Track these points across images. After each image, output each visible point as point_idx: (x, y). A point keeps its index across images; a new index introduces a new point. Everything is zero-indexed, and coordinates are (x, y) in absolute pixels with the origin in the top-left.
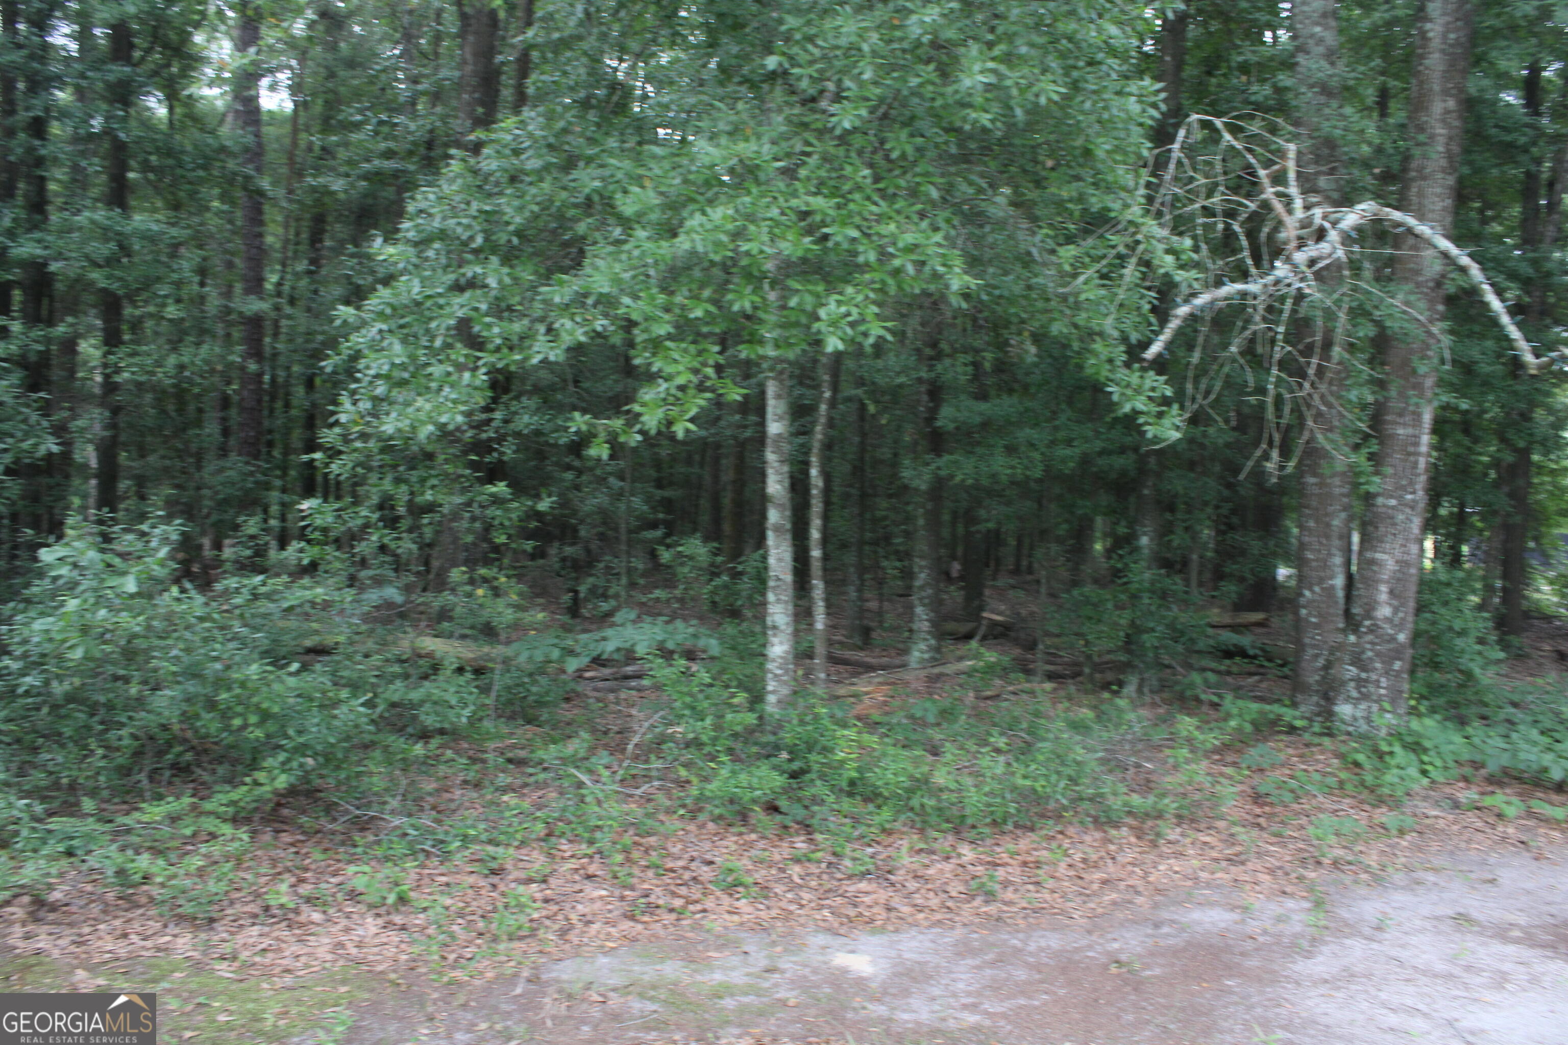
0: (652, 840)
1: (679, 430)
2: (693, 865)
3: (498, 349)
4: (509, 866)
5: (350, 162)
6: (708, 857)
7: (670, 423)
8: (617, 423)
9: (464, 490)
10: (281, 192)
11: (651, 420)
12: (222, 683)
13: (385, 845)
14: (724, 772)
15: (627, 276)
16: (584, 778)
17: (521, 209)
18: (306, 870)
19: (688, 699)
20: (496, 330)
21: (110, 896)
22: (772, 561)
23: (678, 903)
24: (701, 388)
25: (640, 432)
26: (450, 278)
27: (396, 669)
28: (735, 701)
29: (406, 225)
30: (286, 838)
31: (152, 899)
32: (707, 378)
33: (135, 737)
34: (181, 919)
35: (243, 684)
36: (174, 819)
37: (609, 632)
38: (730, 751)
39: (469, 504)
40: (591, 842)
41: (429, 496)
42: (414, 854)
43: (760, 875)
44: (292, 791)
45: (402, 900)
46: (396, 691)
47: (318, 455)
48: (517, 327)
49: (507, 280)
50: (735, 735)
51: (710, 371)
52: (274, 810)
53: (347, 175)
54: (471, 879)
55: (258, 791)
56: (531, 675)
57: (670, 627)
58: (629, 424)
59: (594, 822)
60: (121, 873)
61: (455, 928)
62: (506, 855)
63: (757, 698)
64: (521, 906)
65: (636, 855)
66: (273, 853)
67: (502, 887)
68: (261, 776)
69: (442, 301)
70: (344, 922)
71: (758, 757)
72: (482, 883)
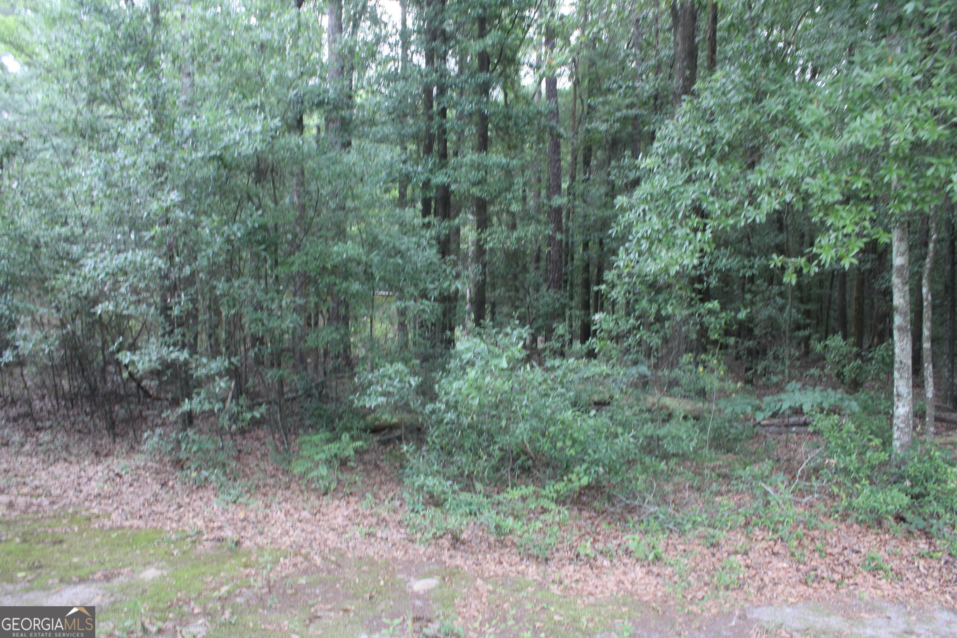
0: (816, 533)
1: (846, 264)
2: (845, 552)
3: (718, 218)
4: (722, 542)
5: (609, 113)
6: (856, 548)
7: (839, 259)
8: (802, 261)
9: (690, 305)
10: (570, 134)
11: (827, 257)
12: (552, 420)
13: (645, 523)
14: (866, 491)
15: (806, 164)
16: (769, 489)
17: (730, 128)
18: (599, 534)
19: (839, 442)
20: (717, 205)
21: (492, 539)
22: (897, 351)
23: (837, 577)
24: (859, 235)
25: (818, 265)
26: (686, 175)
27: (647, 415)
28: (873, 444)
29: (656, 144)
30: (585, 514)
31: (513, 544)
32: (865, 228)
33: (501, 449)
34: (529, 556)
35: (563, 423)
36: (524, 499)
37: (783, 396)
38: (868, 477)
39: (692, 314)
40: (775, 531)
41: (670, 309)
42: (663, 531)
43: (895, 564)
44: (589, 487)
45: (657, 558)
46: (649, 429)
47: (603, 287)
48: (732, 203)
49: (723, 174)
50: (872, 468)
51: (867, 223)
52: (578, 497)
53: (607, 121)
54: (699, 549)
55: (570, 486)
56: (730, 421)
57: (825, 394)
58: (810, 260)
59: (777, 518)
60: (497, 527)
61: (690, 578)
62: (721, 535)
63: (887, 443)
64: (732, 568)
65: (806, 542)
66: (579, 523)
67: (718, 555)
68: (574, 477)
69: (682, 189)
70: (622, 568)
71: (888, 482)
72: (705, 552)
